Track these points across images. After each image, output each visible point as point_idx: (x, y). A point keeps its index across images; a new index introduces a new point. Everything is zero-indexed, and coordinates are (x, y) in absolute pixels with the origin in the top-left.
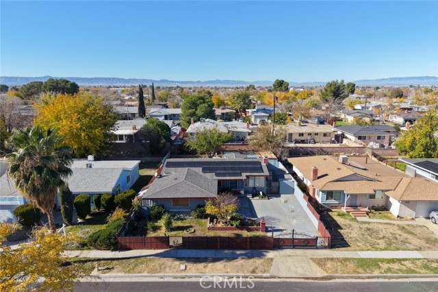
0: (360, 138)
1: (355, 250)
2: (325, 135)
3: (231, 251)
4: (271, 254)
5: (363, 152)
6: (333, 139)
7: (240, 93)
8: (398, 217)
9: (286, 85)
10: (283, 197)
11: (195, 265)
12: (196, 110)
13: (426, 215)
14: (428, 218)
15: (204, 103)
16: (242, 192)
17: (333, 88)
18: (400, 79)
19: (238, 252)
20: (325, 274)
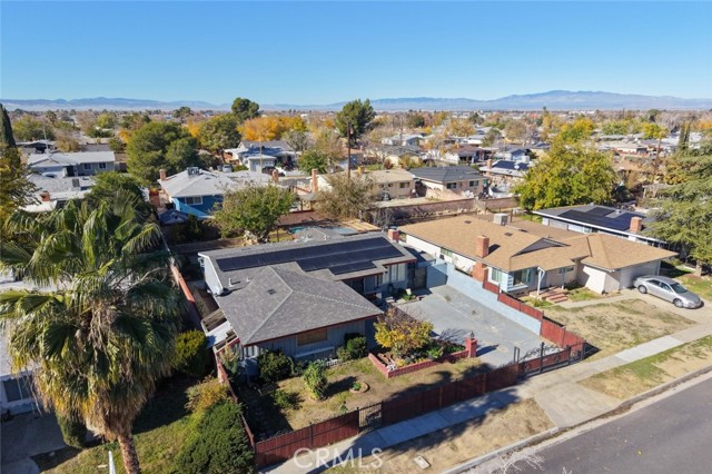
0: (449, 186)
1: (611, 353)
2: (402, 185)
3: (462, 406)
4: (522, 391)
5: (470, 207)
6: (414, 191)
7: (221, 120)
8: (603, 292)
9: (254, 108)
10: (437, 292)
11: (433, 450)
12: (165, 152)
13: (628, 284)
14: (632, 287)
15: (178, 137)
16: (379, 296)
17: (356, 112)
18: (393, 101)
19: (477, 404)
20: (619, 402)
